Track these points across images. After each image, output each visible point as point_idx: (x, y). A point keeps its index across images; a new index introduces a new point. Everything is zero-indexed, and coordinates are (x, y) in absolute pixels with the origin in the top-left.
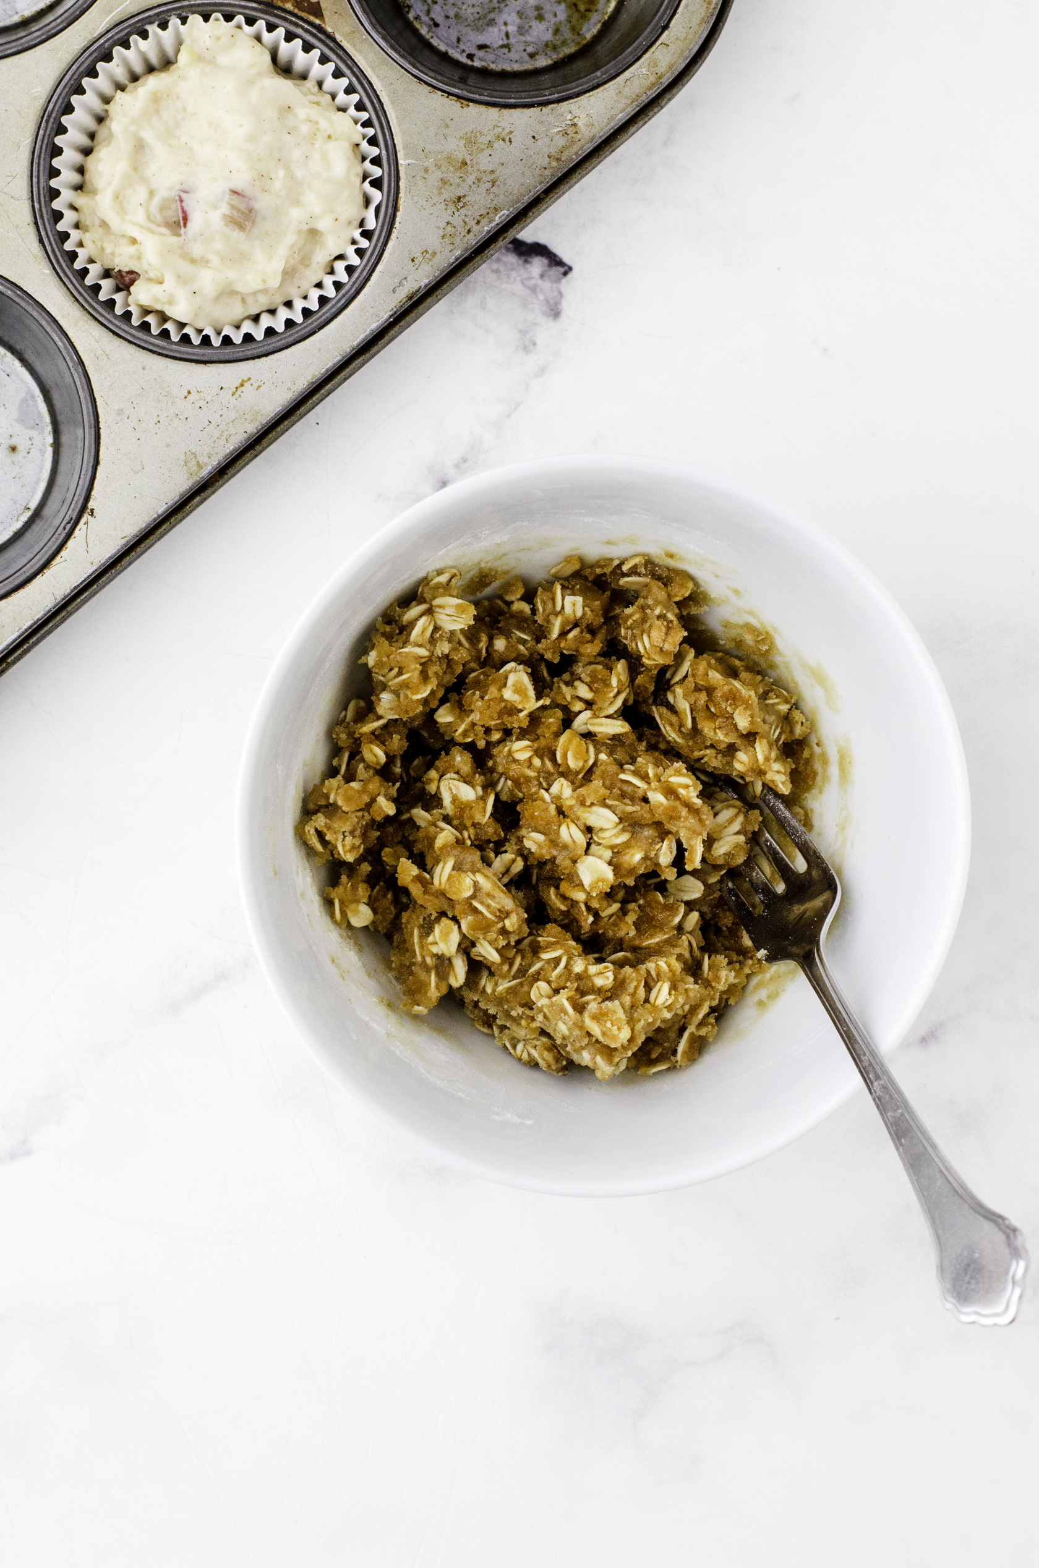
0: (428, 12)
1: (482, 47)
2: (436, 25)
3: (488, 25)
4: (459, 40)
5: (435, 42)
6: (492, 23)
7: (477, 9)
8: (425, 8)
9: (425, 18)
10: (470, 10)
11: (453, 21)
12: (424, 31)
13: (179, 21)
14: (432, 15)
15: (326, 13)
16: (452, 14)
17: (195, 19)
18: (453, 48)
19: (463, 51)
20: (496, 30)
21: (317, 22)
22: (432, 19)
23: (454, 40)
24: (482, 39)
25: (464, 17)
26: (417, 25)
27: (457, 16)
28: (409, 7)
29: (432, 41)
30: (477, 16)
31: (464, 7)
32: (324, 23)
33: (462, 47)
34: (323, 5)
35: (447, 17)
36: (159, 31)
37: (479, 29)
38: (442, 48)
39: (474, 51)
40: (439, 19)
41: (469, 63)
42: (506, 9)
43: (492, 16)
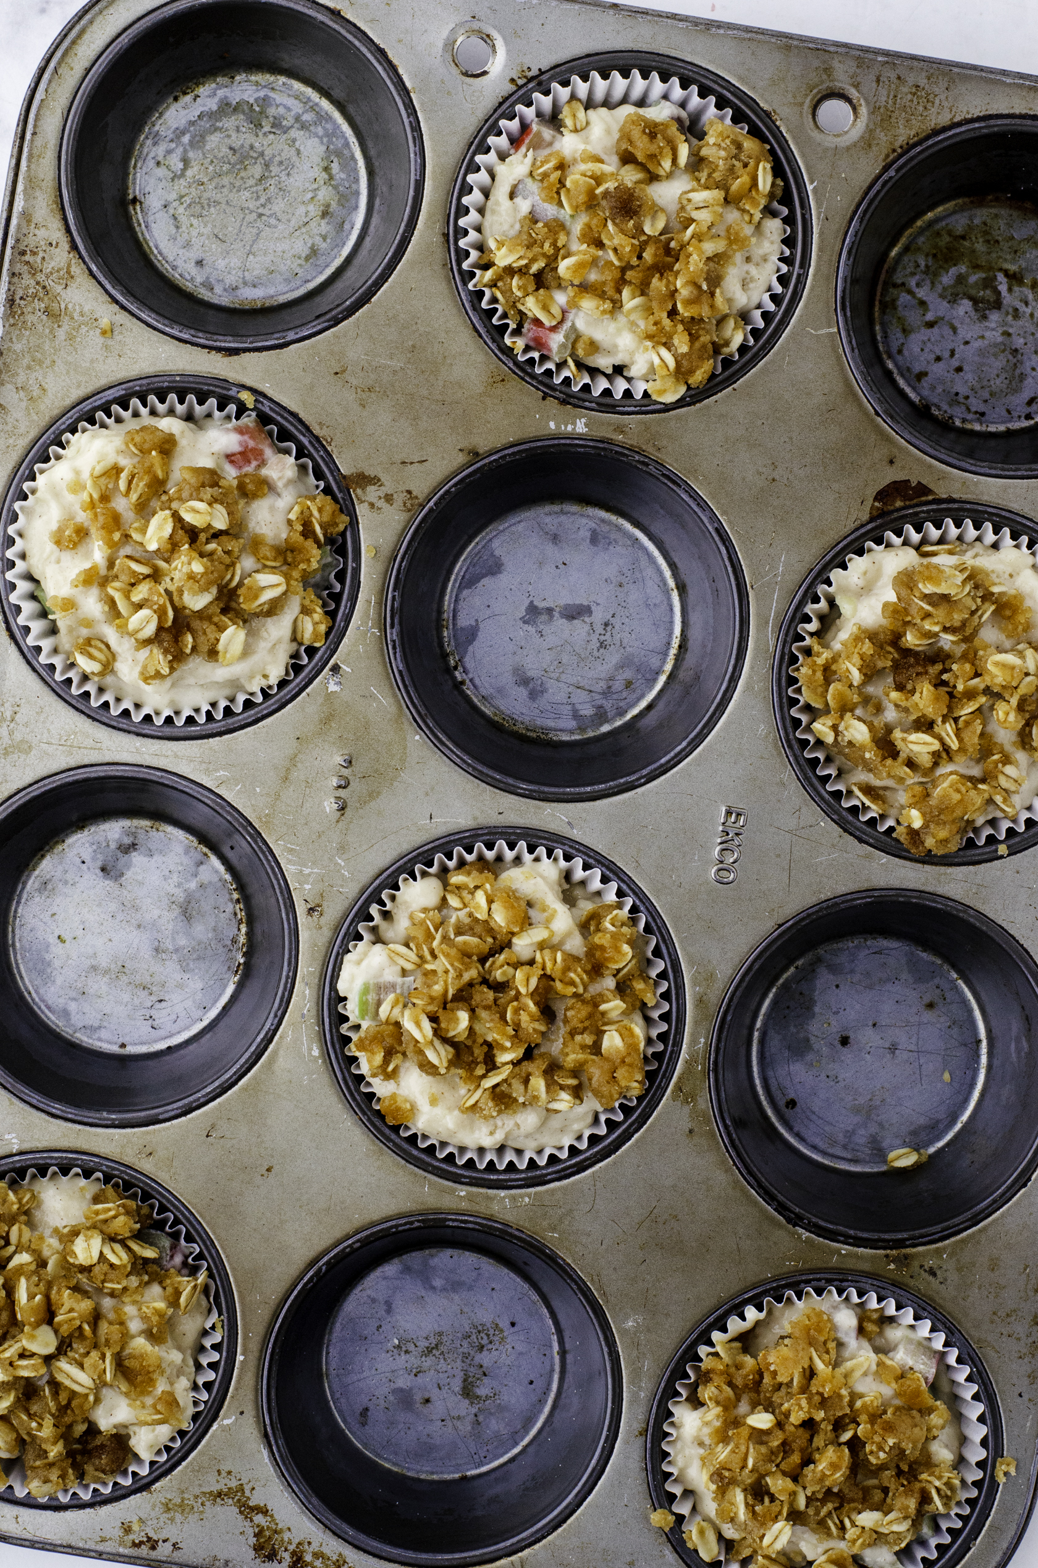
0: (968, 410)
1: (1030, 402)
2: (983, 414)
3: (1021, 381)
4: (1009, 412)
5: (992, 428)
6: (1022, 377)
7: (1004, 375)
8: (963, 408)
9: (970, 416)
10: (998, 382)
11: (993, 400)
12: (977, 427)
13: (826, 587)
14: (973, 409)
15: (931, 486)
16: (986, 395)
17: (836, 575)
18: (1010, 421)
19: (1020, 417)
20: (1030, 380)
21: (930, 498)
22: (976, 412)
23: (1004, 413)
24: (1026, 395)
25: (998, 390)
26: (968, 426)
27: (992, 394)
28: (951, 418)
29: (989, 429)
30: (1007, 382)
31: (992, 383)
32: (935, 493)
33: (1015, 414)
34: (924, 482)
35: (986, 401)
36: (816, 606)
37: (1016, 391)
38: (1002, 428)
39: (1028, 410)
40: (982, 408)
41: (1032, 422)
42: (1025, 357)
43: (1018, 372)
